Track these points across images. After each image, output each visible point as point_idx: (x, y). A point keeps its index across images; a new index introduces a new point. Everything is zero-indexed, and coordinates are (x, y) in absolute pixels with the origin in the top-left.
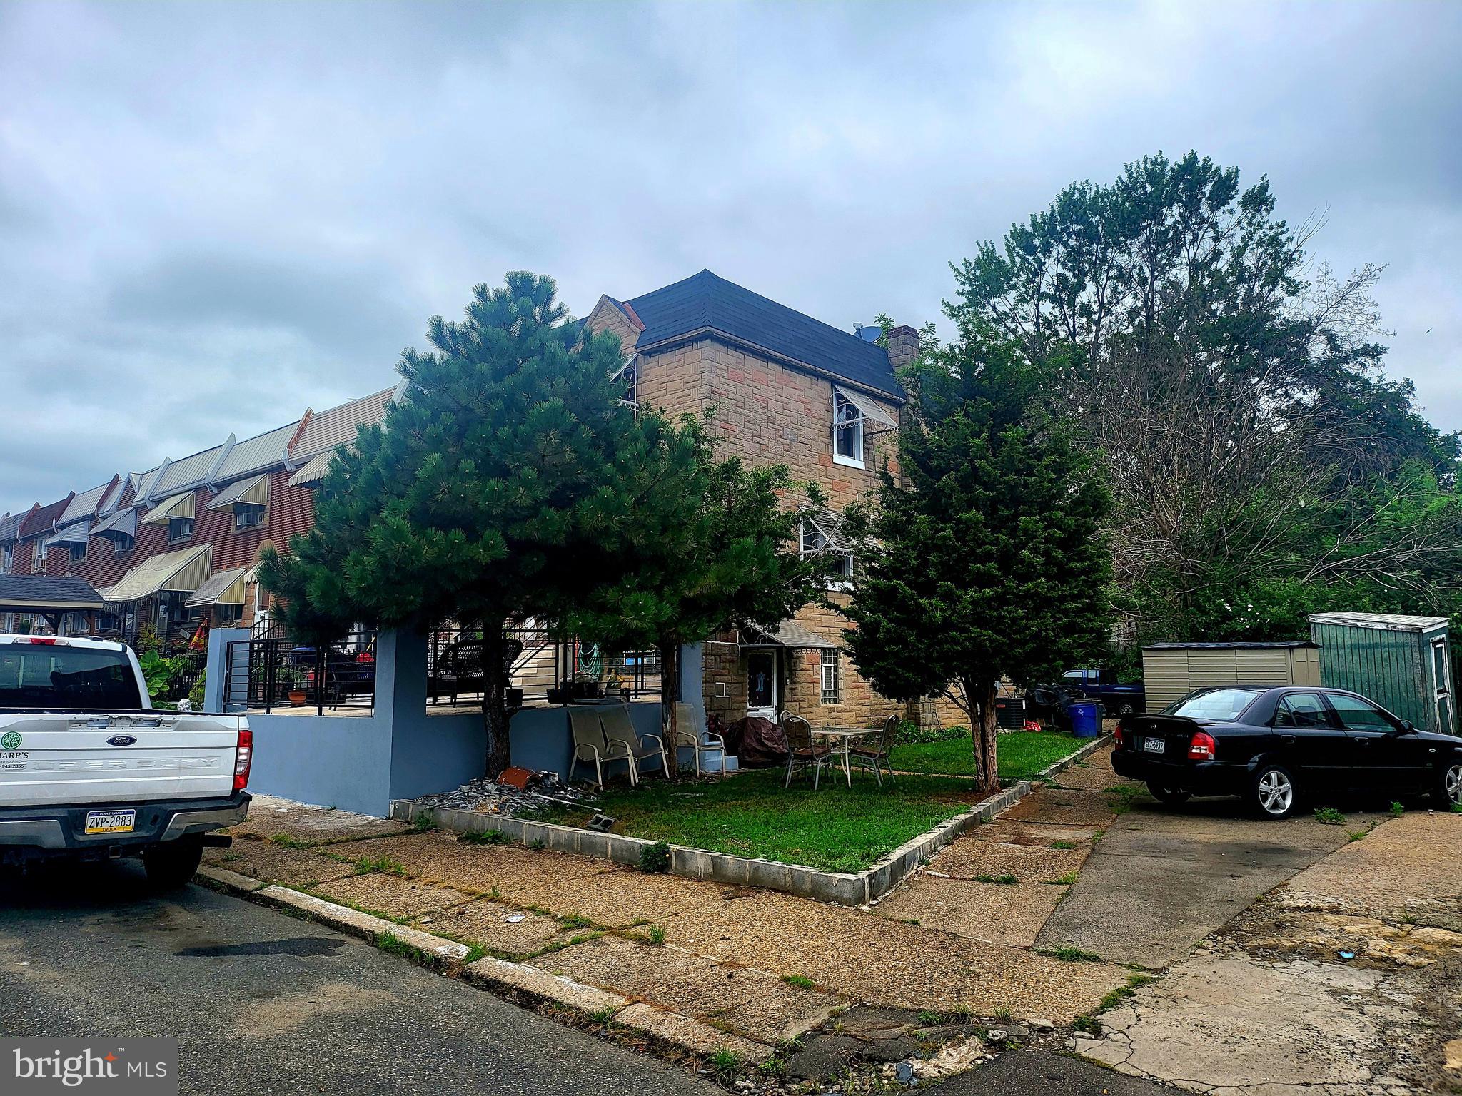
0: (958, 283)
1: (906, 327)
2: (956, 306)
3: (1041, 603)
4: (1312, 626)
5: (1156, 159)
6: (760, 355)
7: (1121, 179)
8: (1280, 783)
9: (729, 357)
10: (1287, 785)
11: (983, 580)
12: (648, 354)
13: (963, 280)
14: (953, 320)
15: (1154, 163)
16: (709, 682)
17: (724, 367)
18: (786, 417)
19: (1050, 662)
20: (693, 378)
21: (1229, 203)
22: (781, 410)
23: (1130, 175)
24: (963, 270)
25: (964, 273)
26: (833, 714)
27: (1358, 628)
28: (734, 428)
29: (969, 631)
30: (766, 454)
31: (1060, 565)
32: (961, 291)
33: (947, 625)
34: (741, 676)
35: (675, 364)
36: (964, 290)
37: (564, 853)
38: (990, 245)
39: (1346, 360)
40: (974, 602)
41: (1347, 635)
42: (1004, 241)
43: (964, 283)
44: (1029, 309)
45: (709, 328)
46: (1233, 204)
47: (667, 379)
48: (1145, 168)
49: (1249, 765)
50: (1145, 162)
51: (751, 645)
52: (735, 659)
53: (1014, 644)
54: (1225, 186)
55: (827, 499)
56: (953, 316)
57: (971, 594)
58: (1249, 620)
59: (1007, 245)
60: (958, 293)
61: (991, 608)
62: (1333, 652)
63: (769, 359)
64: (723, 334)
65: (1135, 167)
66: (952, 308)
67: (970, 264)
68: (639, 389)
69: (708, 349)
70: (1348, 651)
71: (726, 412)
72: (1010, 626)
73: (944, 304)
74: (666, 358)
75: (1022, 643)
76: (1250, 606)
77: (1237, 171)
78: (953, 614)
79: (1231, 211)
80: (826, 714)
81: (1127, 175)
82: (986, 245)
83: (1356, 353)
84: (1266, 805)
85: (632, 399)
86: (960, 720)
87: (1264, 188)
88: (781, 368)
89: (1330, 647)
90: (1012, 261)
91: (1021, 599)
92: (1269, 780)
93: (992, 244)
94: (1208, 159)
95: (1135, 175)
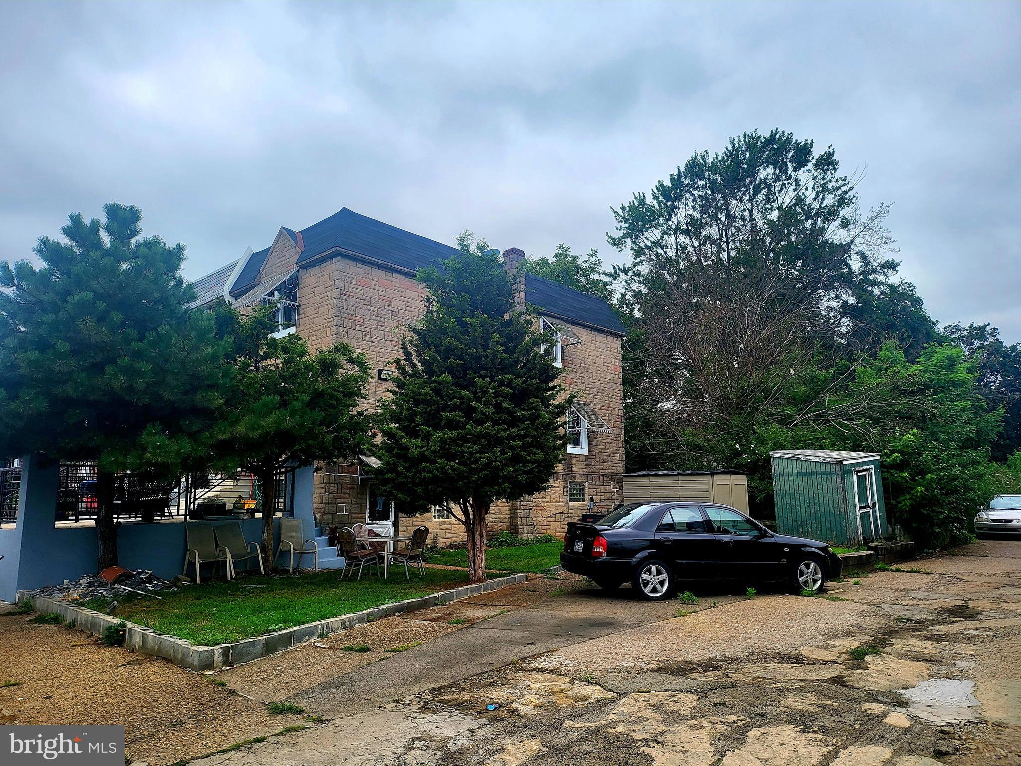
0: (617, 222)
1: (515, 249)
2: (616, 237)
3: (492, 441)
4: (772, 459)
5: (752, 135)
6: (385, 268)
7: (727, 149)
8: (659, 573)
9: (358, 270)
10: (664, 575)
11: (452, 425)
12: (305, 268)
13: (620, 219)
14: (615, 247)
15: (752, 137)
16: (331, 503)
17: (353, 276)
18: (408, 312)
19: (499, 485)
20: (329, 284)
21: (807, 165)
22: (404, 307)
23: (734, 146)
24: (620, 212)
25: (622, 214)
26: (443, 527)
27: (801, 461)
28: (361, 320)
29: (437, 462)
30: (389, 338)
31: (510, 413)
32: (619, 227)
33: (423, 458)
34: (360, 499)
35: (319, 275)
36: (621, 227)
37: (82, 630)
38: (642, 195)
39: (874, 271)
40: (442, 441)
41: (795, 466)
42: (651, 192)
43: (622, 222)
44: (671, 240)
45: (338, 249)
46: (810, 166)
47: (315, 285)
48: (745, 141)
49: (634, 560)
50: (745, 137)
51: (367, 476)
52: (356, 486)
53: (472, 471)
54: (802, 153)
55: (371, 368)
56: (614, 245)
57: (438, 435)
58: (751, 456)
59: (653, 195)
60: (617, 229)
61: (457, 445)
62: (786, 478)
63: (393, 271)
64: (350, 252)
65: (737, 140)
66: (613, 239)
67: (626, 208)
68: (299, 293)
69: (338, 264)
70: (795, 477)
71: (354, 308)
72: (469, 459)
73: (608, 236)
74: (315, 270)
75: (477, 471)
76: (753, 446)
77: (812, 143)
78: (427, 450)
79: (809, 171)
80: (437, 526)
81: (731, 146)
82: (639, 195)
83: (883, 266)
84: (646, 591)
85: (294, 300)
86: (558, 530)
87: (830, 154)
88: (404, 278)
89: (783, 475)
90: (659, 206)
91: (477, 438)
92: (649, 570)
93: (643, 194)
94: (791, 134)
95: (737, 145)
